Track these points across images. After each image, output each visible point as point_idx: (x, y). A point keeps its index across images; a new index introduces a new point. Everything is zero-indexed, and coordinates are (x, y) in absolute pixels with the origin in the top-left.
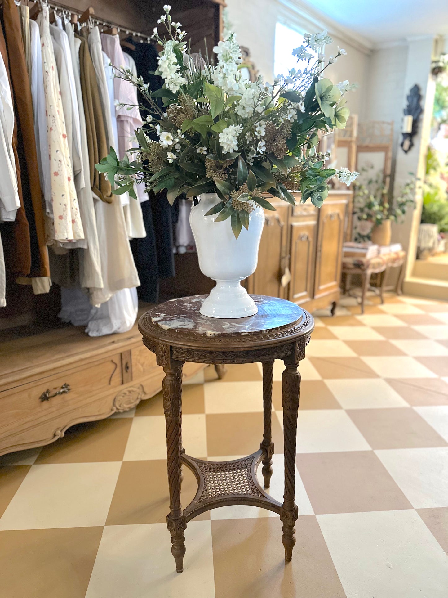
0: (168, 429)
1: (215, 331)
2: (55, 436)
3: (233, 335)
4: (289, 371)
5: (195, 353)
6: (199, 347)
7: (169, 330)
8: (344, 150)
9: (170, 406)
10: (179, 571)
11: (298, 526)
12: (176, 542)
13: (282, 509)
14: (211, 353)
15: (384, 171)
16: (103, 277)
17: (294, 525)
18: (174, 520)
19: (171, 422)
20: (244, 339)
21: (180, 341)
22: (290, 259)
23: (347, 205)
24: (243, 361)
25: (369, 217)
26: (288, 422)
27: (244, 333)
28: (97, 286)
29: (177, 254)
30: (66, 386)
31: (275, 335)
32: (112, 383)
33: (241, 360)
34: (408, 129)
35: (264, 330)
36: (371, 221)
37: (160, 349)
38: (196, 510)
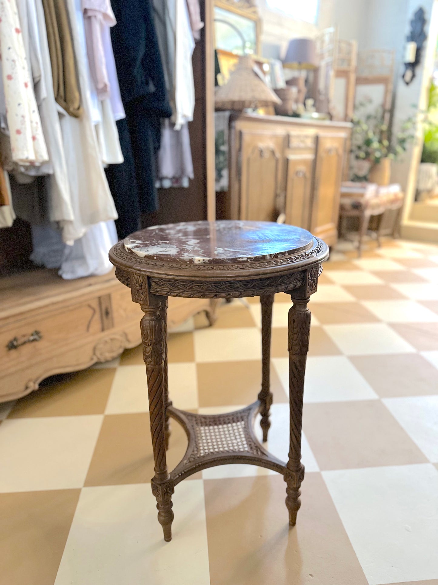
0: (150, 379)
1: (205, 256)
2: (27, 388)
3: (228, 262)
4: (298, 307)
5: (180, 285)
6: (184, 276)
7: (146, 257)
8: (342, 82)
9: (150, 352)
10: (167, 539)
11: (304, 487)
12: (162, 508)
13: (287, 469)
14: (200, 284)
15: (383, 106)
16: (73, 207)
17: (299, 487)
18: (160, 485)
19: (153, 371)
20: (243, 265)
21: (159, 270)
22: (285, 197)
23: (346, 139)
24: (241, 294)
25: (368, 154)
26: (294, 369)
27: (243, 258)
28: (66, 218)
29: (161, 189)
30: (37, 333)
31: (282, 261)
32: (91, 330)
33: (238, 293)
34: (410, 57)
35: (267, 254)
36: (369, 160)
37: (135, 282)
38: (185, 471)
